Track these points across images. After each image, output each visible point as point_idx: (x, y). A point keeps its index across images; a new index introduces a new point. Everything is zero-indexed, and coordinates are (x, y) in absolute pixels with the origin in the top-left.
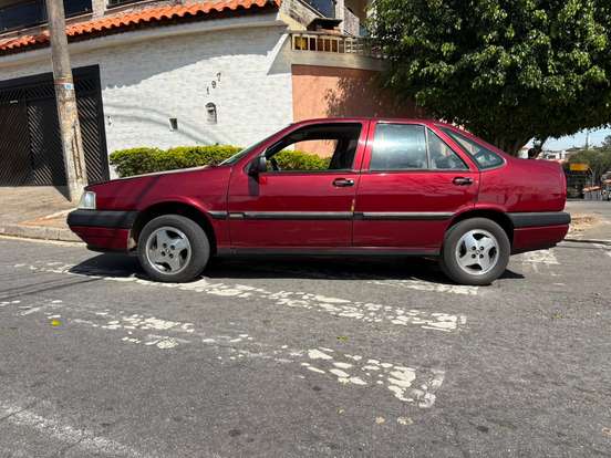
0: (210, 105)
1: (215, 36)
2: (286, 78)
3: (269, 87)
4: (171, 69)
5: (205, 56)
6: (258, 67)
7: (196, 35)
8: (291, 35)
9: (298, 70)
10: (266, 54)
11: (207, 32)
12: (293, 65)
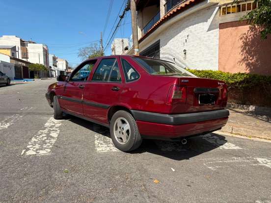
0: (185, 51)
1: (187, 18)
2: (216, 31)
3: (207, 38)
4: (174, 37)
5: (184, 28)
6: (203, 29)
7: (181, 20)
8: (220, 8)
9: (222, 26)
10: (207, 22)
11: (184, 17)
12: (220, 24)
